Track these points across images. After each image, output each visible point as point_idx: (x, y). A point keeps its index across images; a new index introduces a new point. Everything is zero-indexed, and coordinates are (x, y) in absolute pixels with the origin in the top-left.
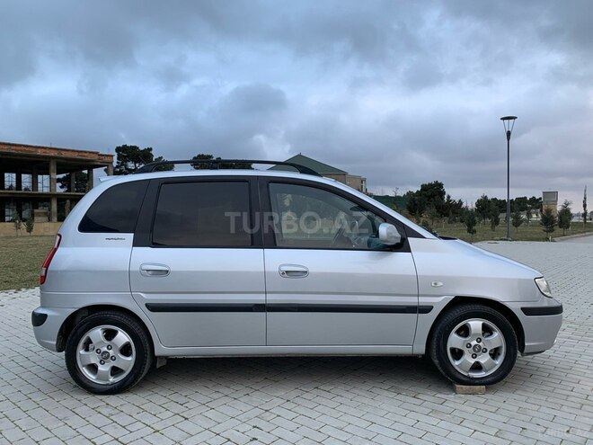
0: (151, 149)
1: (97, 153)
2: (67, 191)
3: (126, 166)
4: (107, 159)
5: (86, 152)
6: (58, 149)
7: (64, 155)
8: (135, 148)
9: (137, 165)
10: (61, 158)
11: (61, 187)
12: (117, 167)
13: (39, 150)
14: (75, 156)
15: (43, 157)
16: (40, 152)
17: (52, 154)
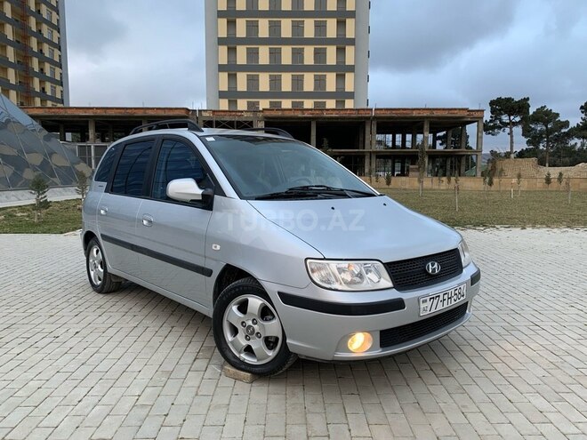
0: (528, 99)
1: (466, 109)
2: (446, 148)
3: (500, 120)
4: (477, 115)
5: (455, 109)
6: (430, 109)
7: (436, 114)
8: (509, 100)
9: (512, 117)
10: (433, 117)
11: (441, 144)
12: (491, 121)
13: (414, 112)
14: (446, 114)
15: (418, 117)
16: (415, 114)
17: (425, 115)
